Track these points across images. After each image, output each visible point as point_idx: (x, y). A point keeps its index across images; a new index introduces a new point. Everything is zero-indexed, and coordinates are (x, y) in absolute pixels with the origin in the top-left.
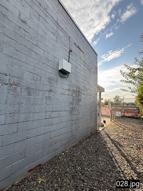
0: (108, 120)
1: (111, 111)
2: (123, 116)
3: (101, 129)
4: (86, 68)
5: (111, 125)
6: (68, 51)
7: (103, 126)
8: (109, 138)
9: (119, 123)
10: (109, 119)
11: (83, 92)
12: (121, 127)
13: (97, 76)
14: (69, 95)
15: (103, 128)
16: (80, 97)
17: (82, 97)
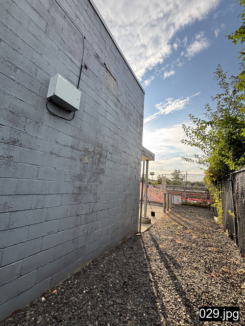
0: (159, 211)
1: (165, 196)
2: (184, 204)
3: (144, 228)
4: (119, 111)
5: (163, 220)
6: (79, 65)
7: (149, 222)
8: (157, 247)
9: (178, 215)
10: (162, 209)
11: (109, 156)
12: (180, 224)
13: (142, 131)
14: (72, 158)
15: (149, 226)
16: (101, 166)
17: (108, 165)
